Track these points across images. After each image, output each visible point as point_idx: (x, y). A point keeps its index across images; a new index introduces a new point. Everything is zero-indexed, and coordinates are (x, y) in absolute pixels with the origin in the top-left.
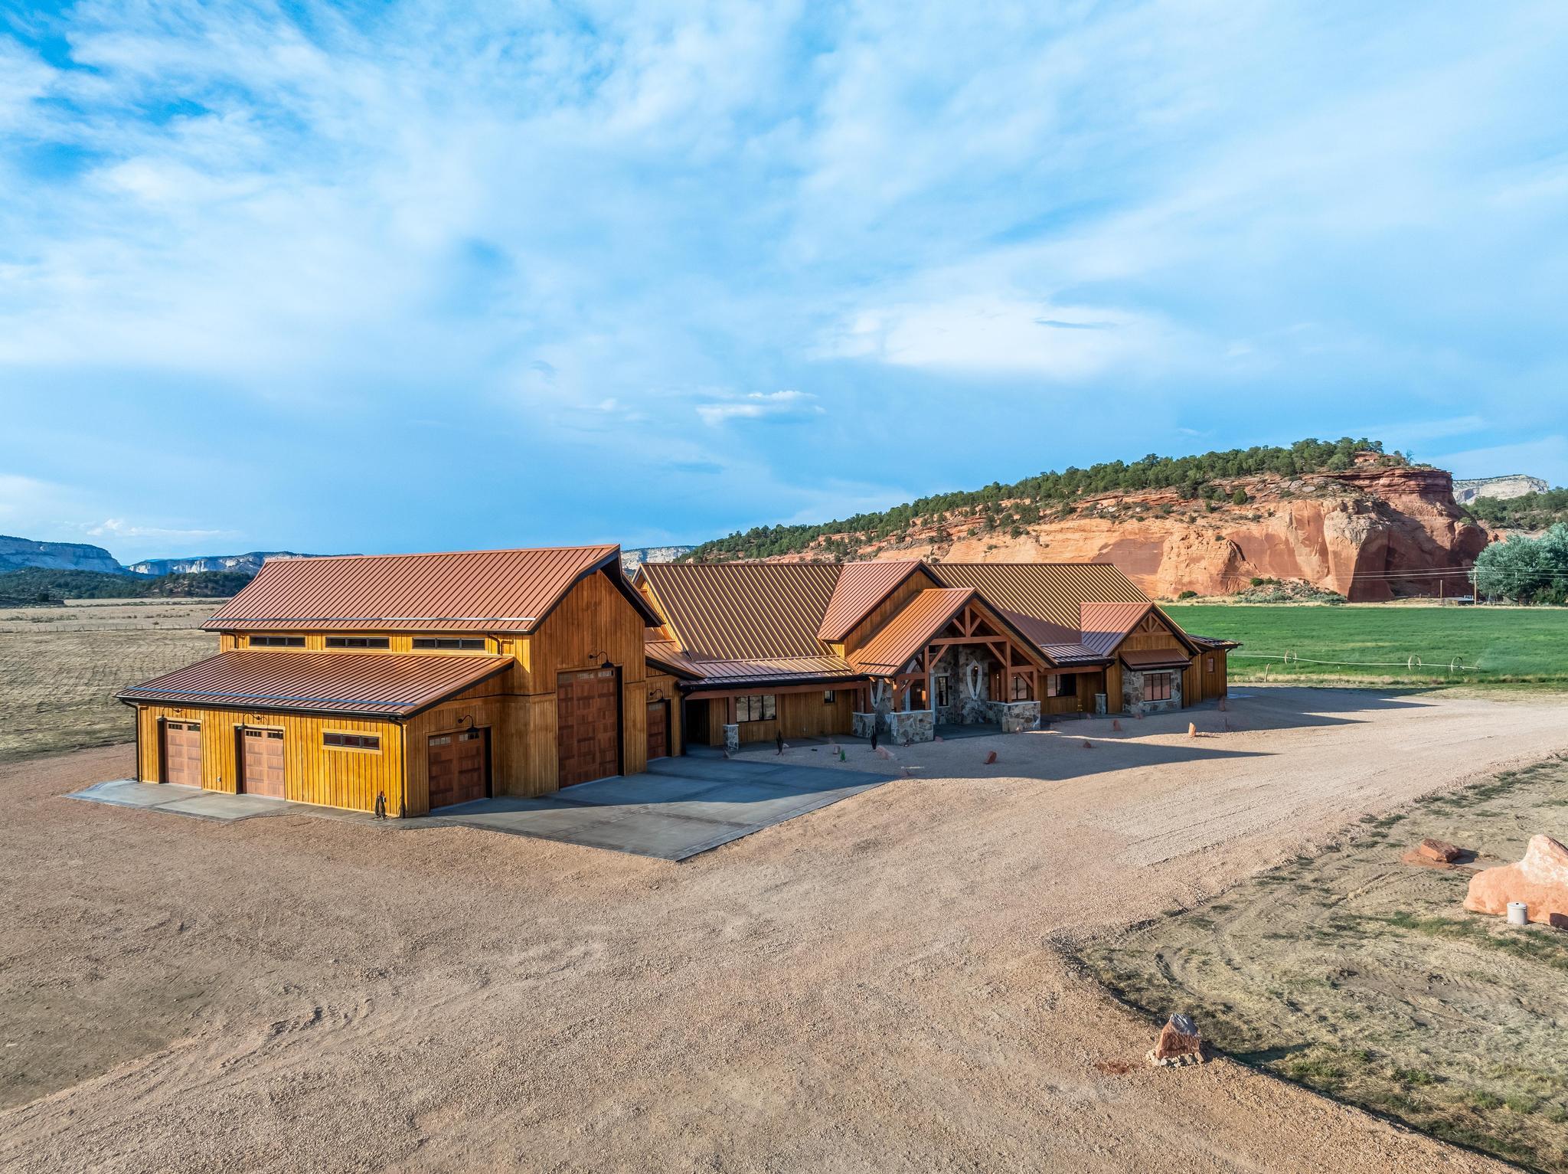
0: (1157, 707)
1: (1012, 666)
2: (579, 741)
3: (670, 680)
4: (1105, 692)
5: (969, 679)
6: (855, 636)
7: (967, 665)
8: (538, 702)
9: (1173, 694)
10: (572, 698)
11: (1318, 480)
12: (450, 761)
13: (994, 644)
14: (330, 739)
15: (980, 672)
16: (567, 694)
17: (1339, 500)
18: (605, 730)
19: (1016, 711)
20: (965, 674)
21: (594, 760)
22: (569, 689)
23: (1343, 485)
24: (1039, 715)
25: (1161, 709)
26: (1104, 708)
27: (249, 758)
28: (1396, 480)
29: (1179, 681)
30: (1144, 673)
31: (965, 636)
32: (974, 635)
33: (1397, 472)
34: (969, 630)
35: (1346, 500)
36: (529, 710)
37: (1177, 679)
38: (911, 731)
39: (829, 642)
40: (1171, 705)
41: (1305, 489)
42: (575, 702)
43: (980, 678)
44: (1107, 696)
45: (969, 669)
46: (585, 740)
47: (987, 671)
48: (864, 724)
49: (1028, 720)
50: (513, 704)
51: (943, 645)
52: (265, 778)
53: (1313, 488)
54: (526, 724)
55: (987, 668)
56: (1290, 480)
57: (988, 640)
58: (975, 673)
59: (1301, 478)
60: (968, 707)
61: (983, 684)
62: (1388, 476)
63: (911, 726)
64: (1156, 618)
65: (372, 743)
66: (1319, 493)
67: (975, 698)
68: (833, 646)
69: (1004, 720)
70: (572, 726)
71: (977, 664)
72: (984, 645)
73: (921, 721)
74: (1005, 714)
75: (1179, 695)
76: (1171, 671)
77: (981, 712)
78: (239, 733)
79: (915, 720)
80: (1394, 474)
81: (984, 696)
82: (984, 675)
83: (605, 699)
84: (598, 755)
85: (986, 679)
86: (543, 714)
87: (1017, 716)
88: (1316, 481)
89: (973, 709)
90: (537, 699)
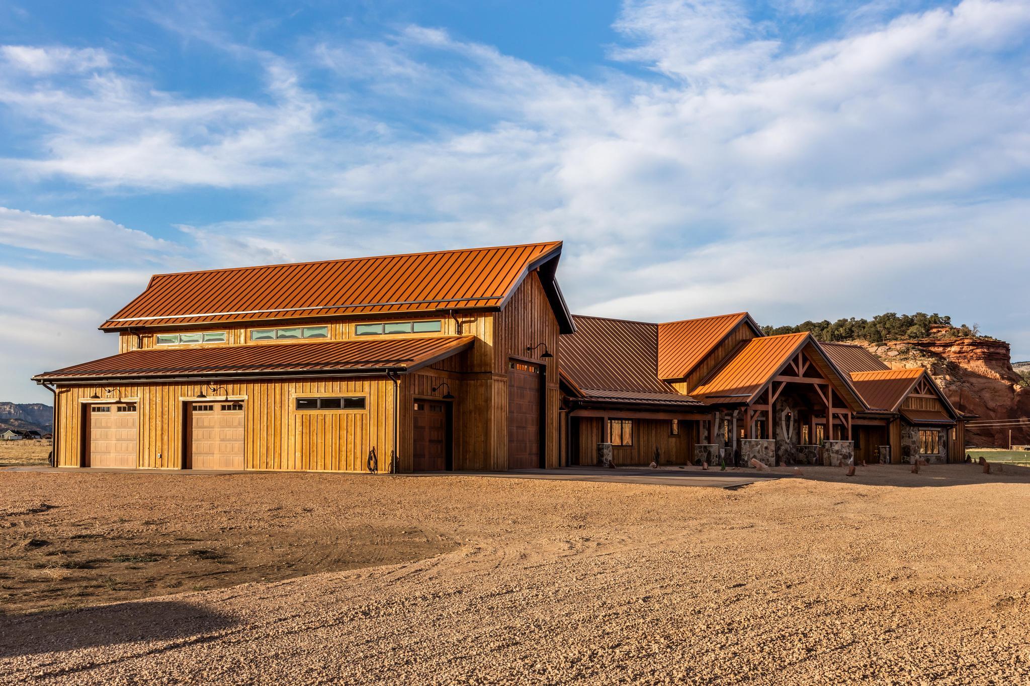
0: (929, 460)
1: (833, 407)
4: (888, 444)
5: (784, 423)
6: (695, 377)
7: (782, 411)
8: (497, 382)
9: (940, 449)
10: (514, 386)
11: (901, 346)
12: (424, 428)
13: (820, 386)
14: (304, 404)
15: (792, 419)
17: (919, 363)
19: (836, 448)
20: (780, 419)
22: (512, 376)
23: (922, 351)
24: (853, 453)
25: (932, 462)
26: (888, 458)
27: (196, 433)
28: (965, 348)
29: (945, 438)
30: (920, 428)
31: (798, 376)
32: (805, 375)
33: (966, 341)
34: (802, 371)
35: (925, 363)
36: (491, 386)
37: (943, 436)
39: (670, 381)
40: (939, 459)
41: (889, 353)
43: (792, 424)
44: (890, 448)
45: (784, 414)
46: (521, 427)
47: (797, 418)
48: (709, 453)
49: (845, 457)
50: (472, 382)
51: (781, 384)
52: (216, 452)
53: (897, 353)
54: (488, 400)
55: (797, 415)
56: (876, 346)
57: (816, 381)
58: (788, 418)
59: (886, 344)
60: (783, 448)
61: (794, 429)
62: (958, 345)
63: (759, 452)
64: (926, 383)
65: (359, 403)
66: (903, 357)
67: (788, 441)
68: (673, 385)
69: (825, 455)
71: (789, 411)
72: (811, 385)
73: (766, 448)
74: (827, 450)
75: (945, 451)
76: (939, 429)
77: (793, 454)
78: (187, 407)
80: (963, 343)
81: (794, 440)
82: (795, 421)
83: (531, 393)
84: (528, 442)
85: (796, 425)
86: (499, 393)
87: (837, 452)
88: (898, 347)
89: (786, 450)
90: (496, 378)
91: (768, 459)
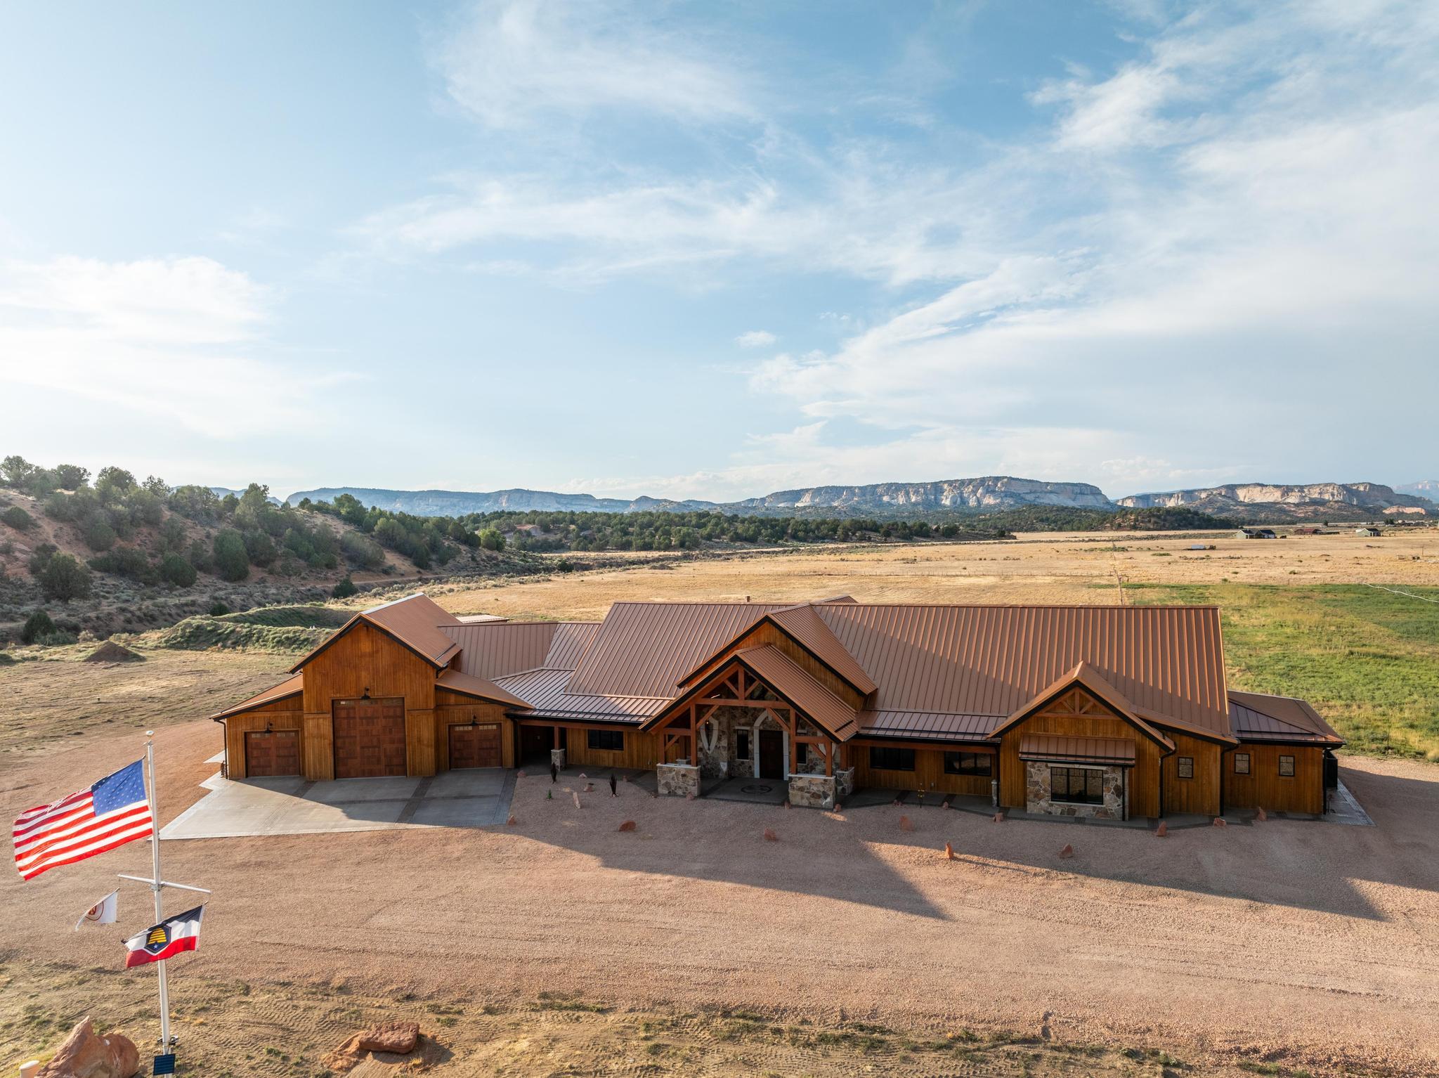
0: (1074, 811)
1: (797, 734)
2: (362, 748)
3: (502, 710)
4: (997, 779)
8: (313, 718)
10: (354, 718)
12: (270, 748)
13: (775, 710)
16: (348, 713)
18: (392, 742)
19: (800, 784)
21: (379, 761)
22: (351, 711)
25: (1082, 815)
29: (1119, 782)
30: (1050, 765)
31: (736, 697)
34: (743, 692)
37: (1115, 779)
38: (673, 784)
40: (1105, 813)
42: (358, 720)
44: (998, 785)
46: (368, 747)
49: (816, 796)
51: (713, 706)
57: (767, 705)
63: (673, 779)
64: (1085, 695)
70: (356, 737)
73: (684, 776)
76: (1104, 768)
79: (677, 773)
83: (391, 720)
84: (383, 757)
86: (318, 726)
87: (801, 789)
90: (312, 716)
91: (686, 788)
